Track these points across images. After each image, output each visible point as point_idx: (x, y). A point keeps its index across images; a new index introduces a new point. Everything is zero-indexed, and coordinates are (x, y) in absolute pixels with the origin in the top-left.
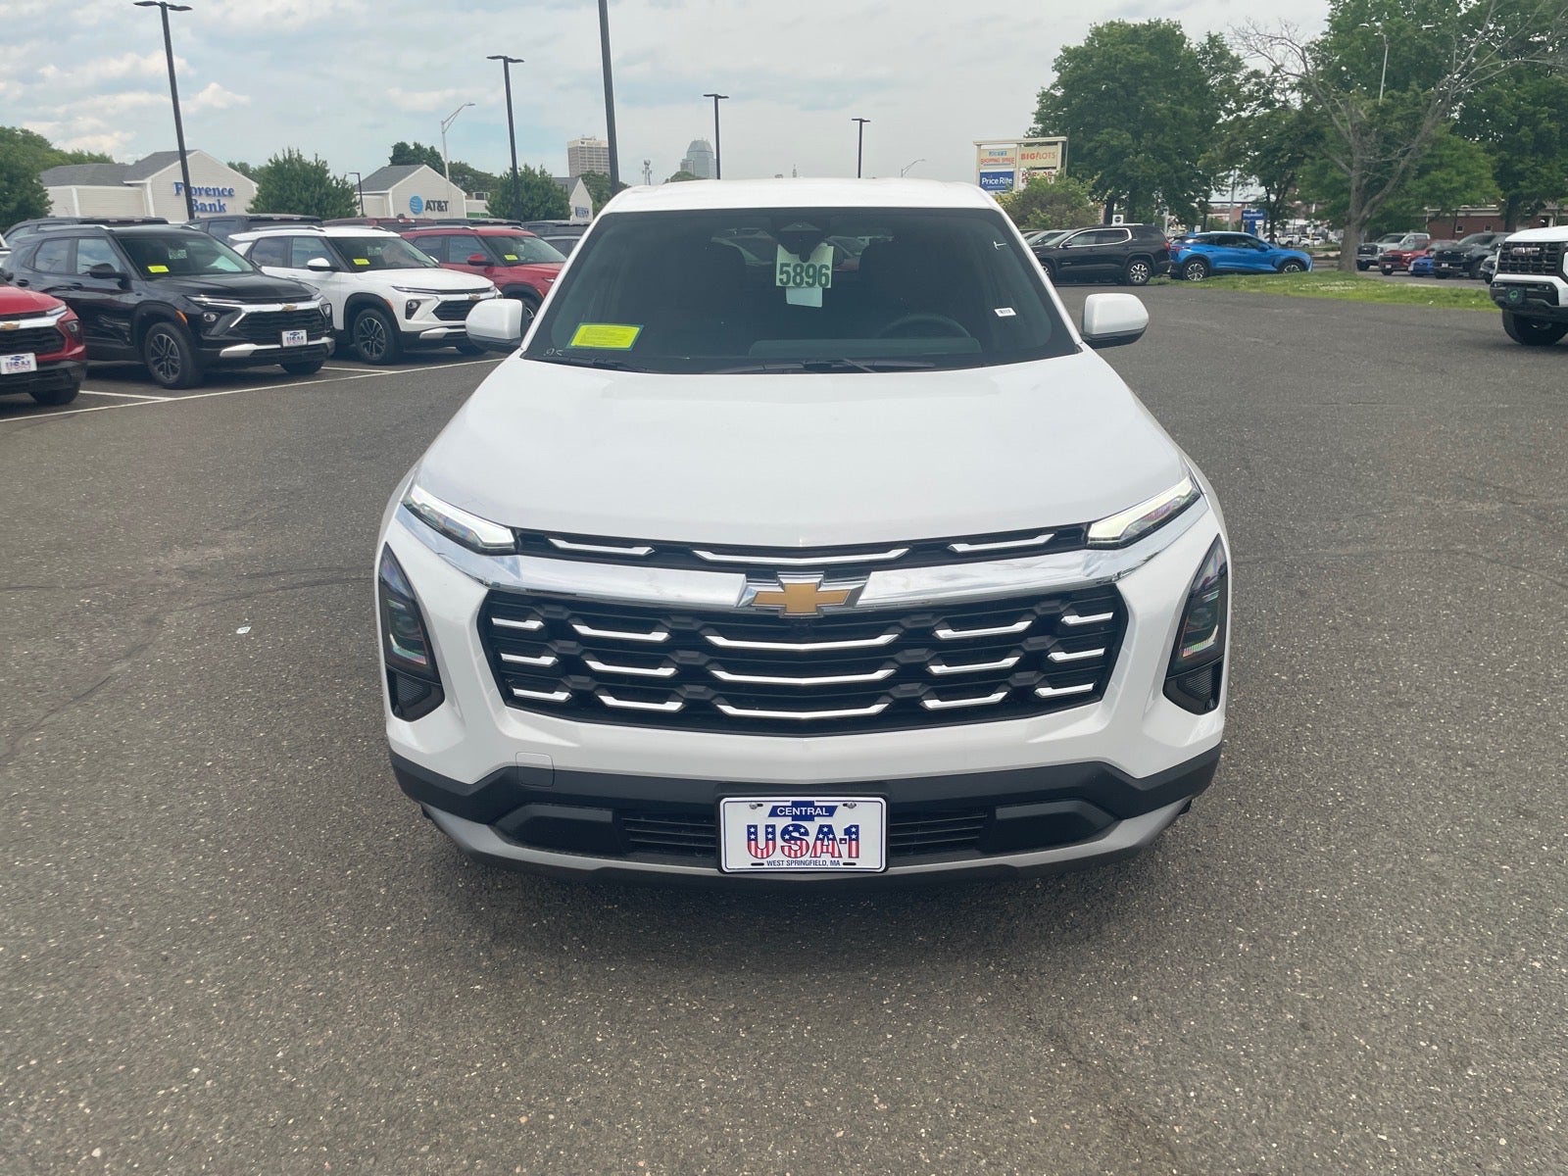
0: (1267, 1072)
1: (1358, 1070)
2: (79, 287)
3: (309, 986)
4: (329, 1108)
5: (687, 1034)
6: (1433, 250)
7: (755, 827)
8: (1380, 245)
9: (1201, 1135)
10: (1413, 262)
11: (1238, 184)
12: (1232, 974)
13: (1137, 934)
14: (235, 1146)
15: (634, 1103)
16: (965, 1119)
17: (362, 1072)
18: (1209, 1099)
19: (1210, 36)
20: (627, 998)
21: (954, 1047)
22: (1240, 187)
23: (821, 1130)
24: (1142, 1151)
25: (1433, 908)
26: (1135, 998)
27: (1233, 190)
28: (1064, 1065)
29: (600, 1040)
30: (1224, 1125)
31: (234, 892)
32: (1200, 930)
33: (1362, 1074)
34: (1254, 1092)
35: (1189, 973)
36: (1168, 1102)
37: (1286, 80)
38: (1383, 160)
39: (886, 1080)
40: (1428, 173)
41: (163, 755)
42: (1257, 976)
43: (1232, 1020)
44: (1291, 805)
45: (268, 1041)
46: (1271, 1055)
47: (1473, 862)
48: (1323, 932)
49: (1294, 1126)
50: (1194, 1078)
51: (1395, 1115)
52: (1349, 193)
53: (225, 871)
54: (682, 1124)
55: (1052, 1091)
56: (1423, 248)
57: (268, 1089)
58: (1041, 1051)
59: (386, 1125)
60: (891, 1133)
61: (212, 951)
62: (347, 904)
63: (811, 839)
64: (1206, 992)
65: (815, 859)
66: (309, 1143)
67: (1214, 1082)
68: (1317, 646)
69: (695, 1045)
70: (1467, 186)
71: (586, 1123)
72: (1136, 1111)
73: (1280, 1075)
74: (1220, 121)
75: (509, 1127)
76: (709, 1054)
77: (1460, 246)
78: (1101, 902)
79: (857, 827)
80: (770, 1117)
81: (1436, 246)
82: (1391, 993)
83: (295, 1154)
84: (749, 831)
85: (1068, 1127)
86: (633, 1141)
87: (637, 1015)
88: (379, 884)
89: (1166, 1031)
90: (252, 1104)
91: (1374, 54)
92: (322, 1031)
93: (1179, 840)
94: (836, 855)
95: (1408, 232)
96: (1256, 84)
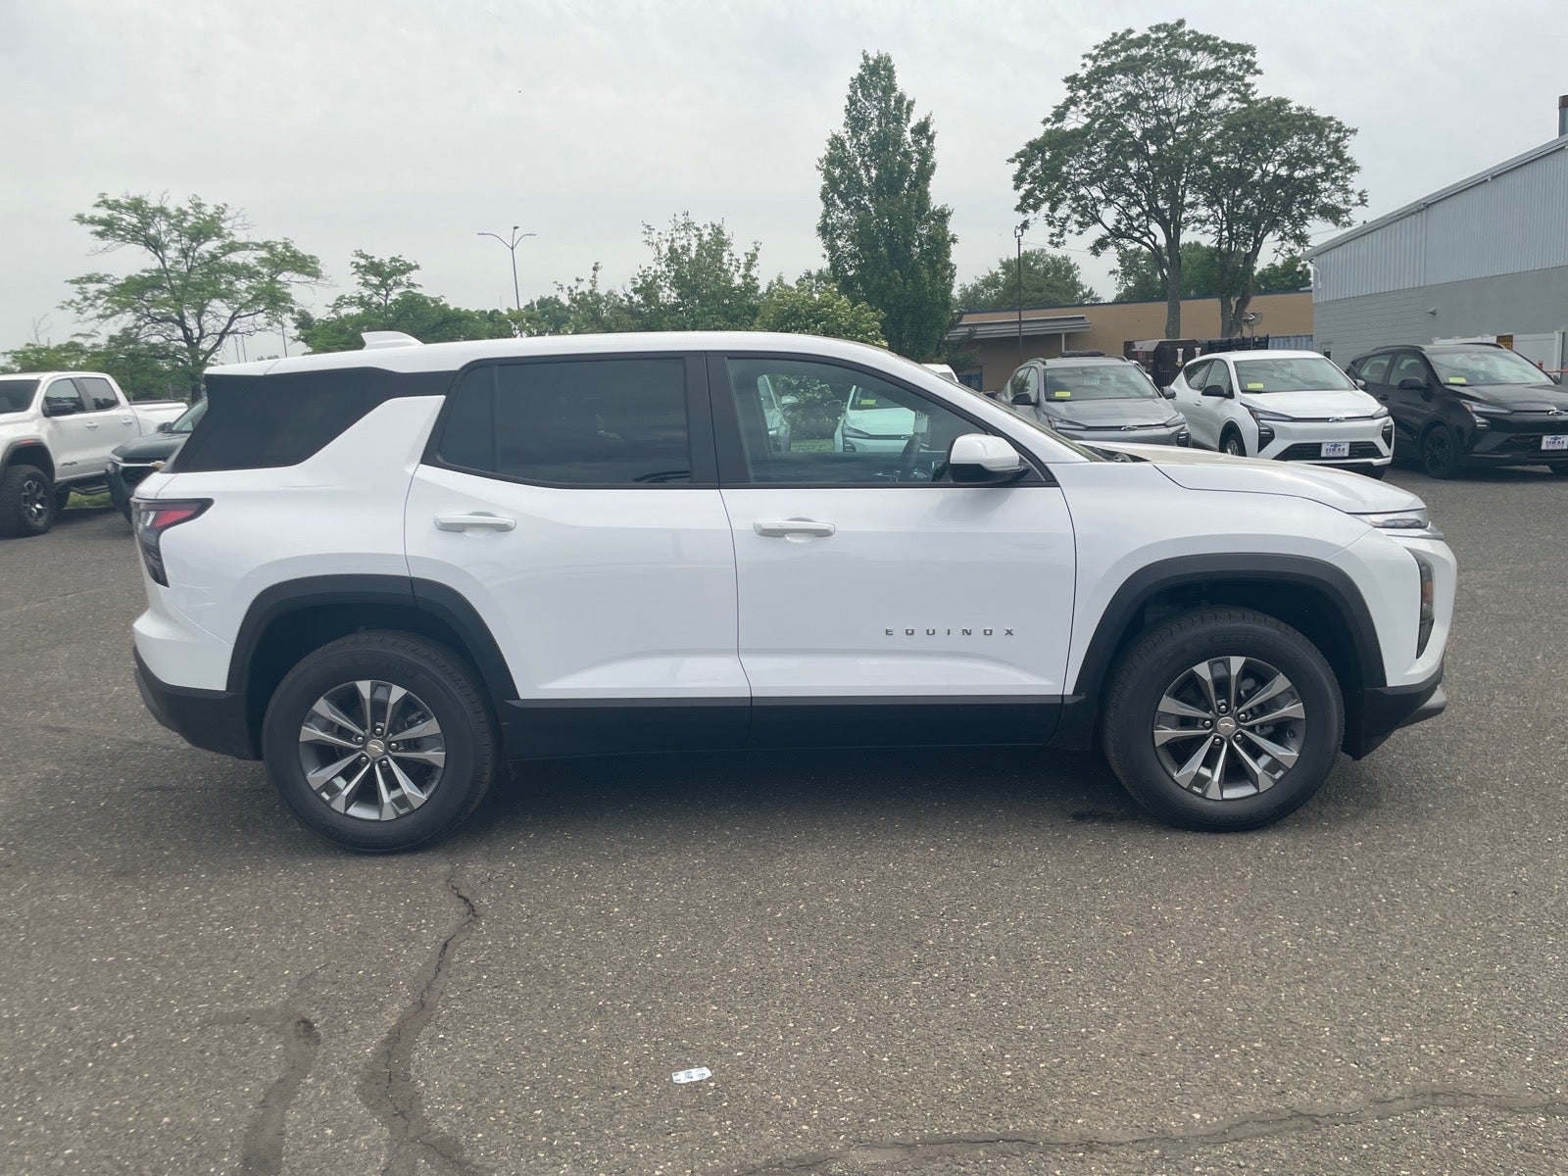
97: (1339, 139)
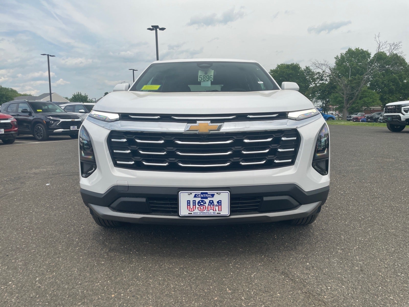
0: (352, 282)
1: (381, 281)
2: (18, 115)
3: (50, 262)
4: (50, 293)
5: (168, 273)
6: (366, 116)
7: (190, 201)
8: (352, 116)
9: (333, 298)
10: (361, 119)
11: (315, 102)
12: (337, 258)
13: (307, 248)
14: (18, 302)
15: (149, 291)
16: (256, 294)
17: (63, 284)
18: (335, 289)
19: (306, 67)
20: (150, 264)
21: (252, 276)
22: (316, 103)
23: (210, 298)
24: (315, 303)
25: (395, 242)
26: (308, 264)
27: (314, 103)
28: (287, 280)
29: (140, 275)
30: (341, 296)
31: (32, 240)
32: (326, 248)
33: (382, 282)
34: (349, 287)
35: (324, 258)
36: (322, 290)
37: (326, 74)
38: (352, 92)
39: (231, 284)
40: (363, 98)
41: (18, 210)
42: (345, 258)
43: (339, 269)
44: (349, 219)
45: (35, 276)
46: (353, 278)
47: (405, 231)
48: (363, 248)
49: (363, 296)
50: (329, 284)
51: (394, 292)
52: (344, 103)
53: (30, 235)
54: (165, 296)
55: (284, 287)
56: (363, 116)
57: (32, 287)
58: (280, 277)
59: (68, 297)
60: (233, 298)
61: (22, 254)
62: (66, 243)
63: (207, 205)
64: (330, 262)
65: (208, 212)
66: (42, 302)
67: (336, 285)
68: (350, 186)
69: (170, 276)
70: (373, 102)
71: (133, 296)
72: (311, 292)
73: (356, 283)
74: (310, 87)
75: (108, 298)
76: (174, 278)
77: (372, 115)
78: (295, 241)
79: (221, 201)
80: (193, 294)
81: (367, 115)
82: (387, 262)
83: (37, 305)
84: (188, 202)
85: (290, 296)
86: (148, 301)
87: (152, 269)
88: (76, 238)
89: (319, 272)
90: (26, 292)
91: (347, 71)
92: (52, 273)
93: (317, 227)
94: (215, 210)
95: (359, 112)
96: (319, 75)
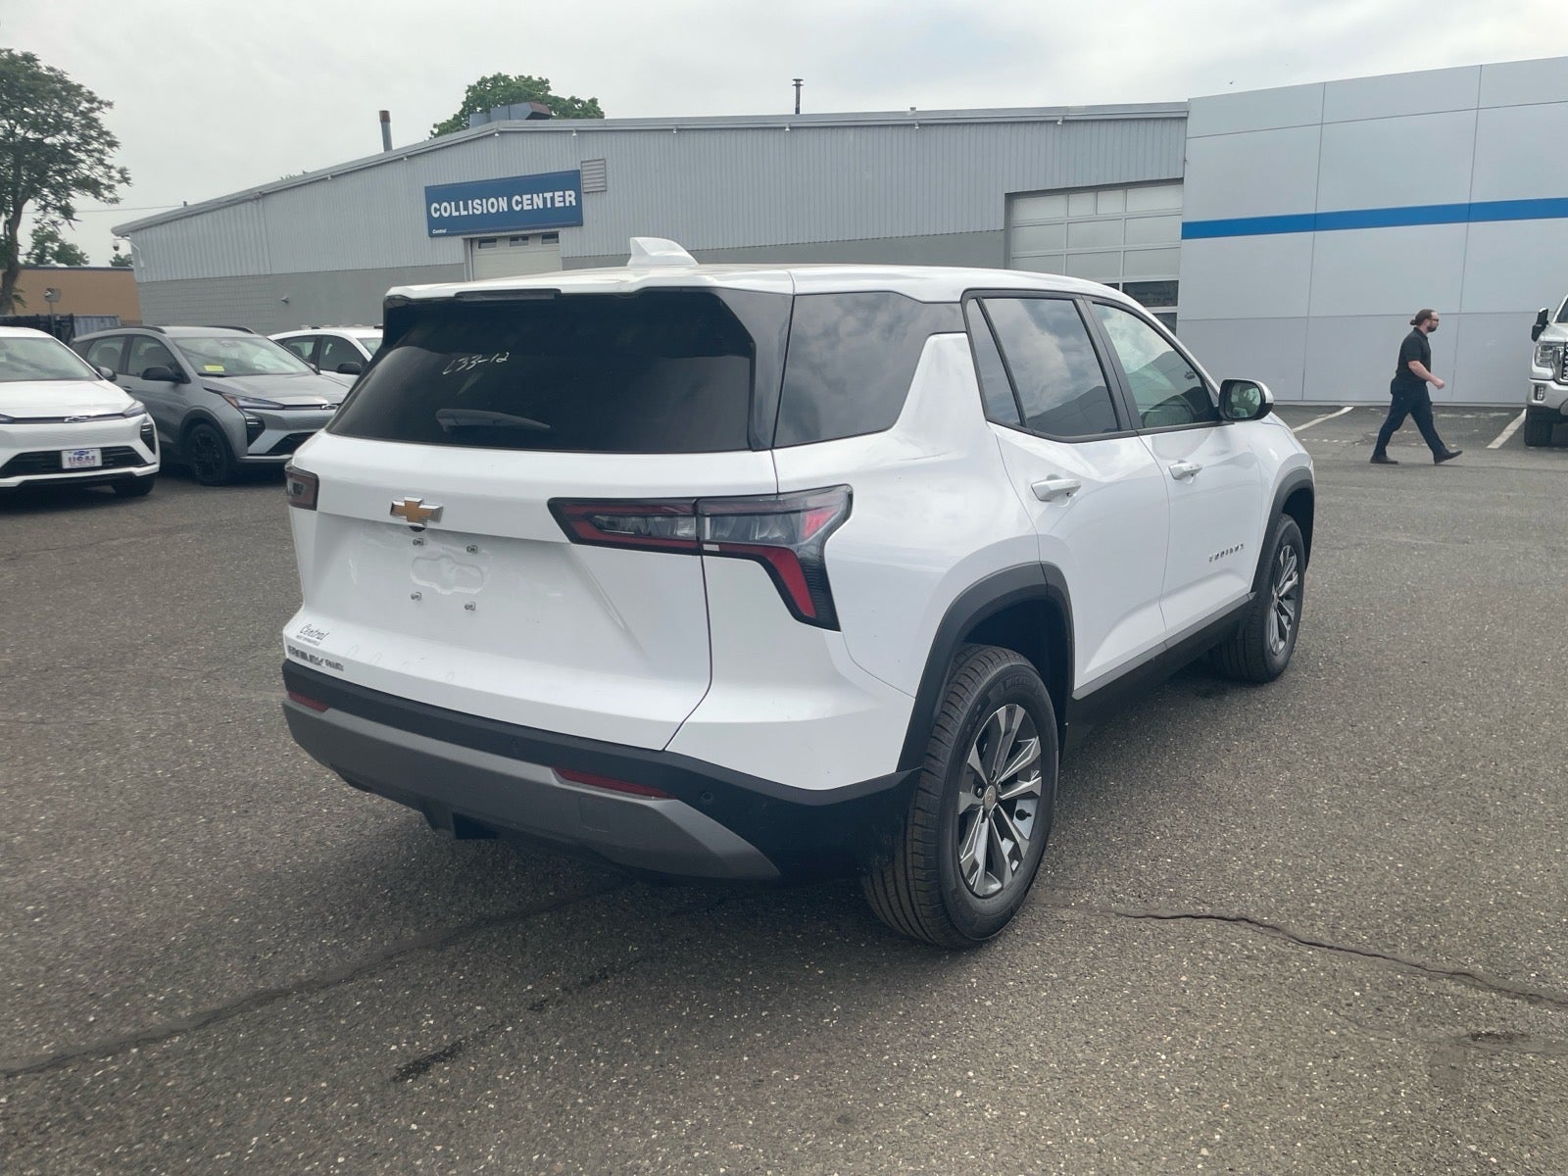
97: (92, 110)
